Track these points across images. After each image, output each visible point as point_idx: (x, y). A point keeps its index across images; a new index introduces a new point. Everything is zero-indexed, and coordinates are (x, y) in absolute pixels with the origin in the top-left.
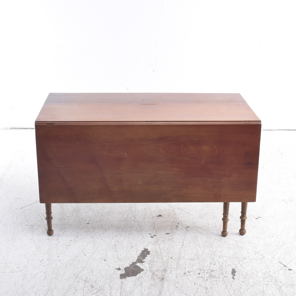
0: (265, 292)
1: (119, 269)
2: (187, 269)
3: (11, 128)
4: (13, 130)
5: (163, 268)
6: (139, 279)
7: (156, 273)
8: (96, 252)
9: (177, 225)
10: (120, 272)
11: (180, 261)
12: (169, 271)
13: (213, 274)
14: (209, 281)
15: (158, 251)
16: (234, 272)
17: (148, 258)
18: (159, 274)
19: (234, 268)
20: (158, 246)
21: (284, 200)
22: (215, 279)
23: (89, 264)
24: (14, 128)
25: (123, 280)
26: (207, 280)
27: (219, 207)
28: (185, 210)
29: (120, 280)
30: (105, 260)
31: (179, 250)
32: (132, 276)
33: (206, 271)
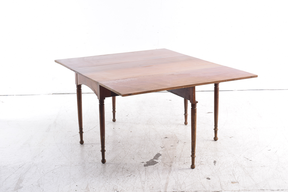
0: (234, 170)
1: (143, 162)
2: (186, 161)
3: (53, 94)
4: (54, 95)
5: (170, 161)
6: (156, 166)
7: (166, 163)
8: (127, 155)
9: (178, 141)
10: (143, 164)
11: (181, 158)
12: (174, 162)
13: (202, 163)
14: (200, 166)
15: (166, 154)
16: (215, 162)
17: (160, 157)
18: (169, 164)
19: (215, 160)
20: (166, 152)
21: (250, 128)
22: (203, 165)
23: (123, 161)
24: (55, 94)
25: (146, 167)
26: (198, 166)
27: (205, 133)
28: (182, 134)
29: (144, 167)
30: (133, 159)
31: (180, 153)
32: (151, 165)
33: (198, 162)
